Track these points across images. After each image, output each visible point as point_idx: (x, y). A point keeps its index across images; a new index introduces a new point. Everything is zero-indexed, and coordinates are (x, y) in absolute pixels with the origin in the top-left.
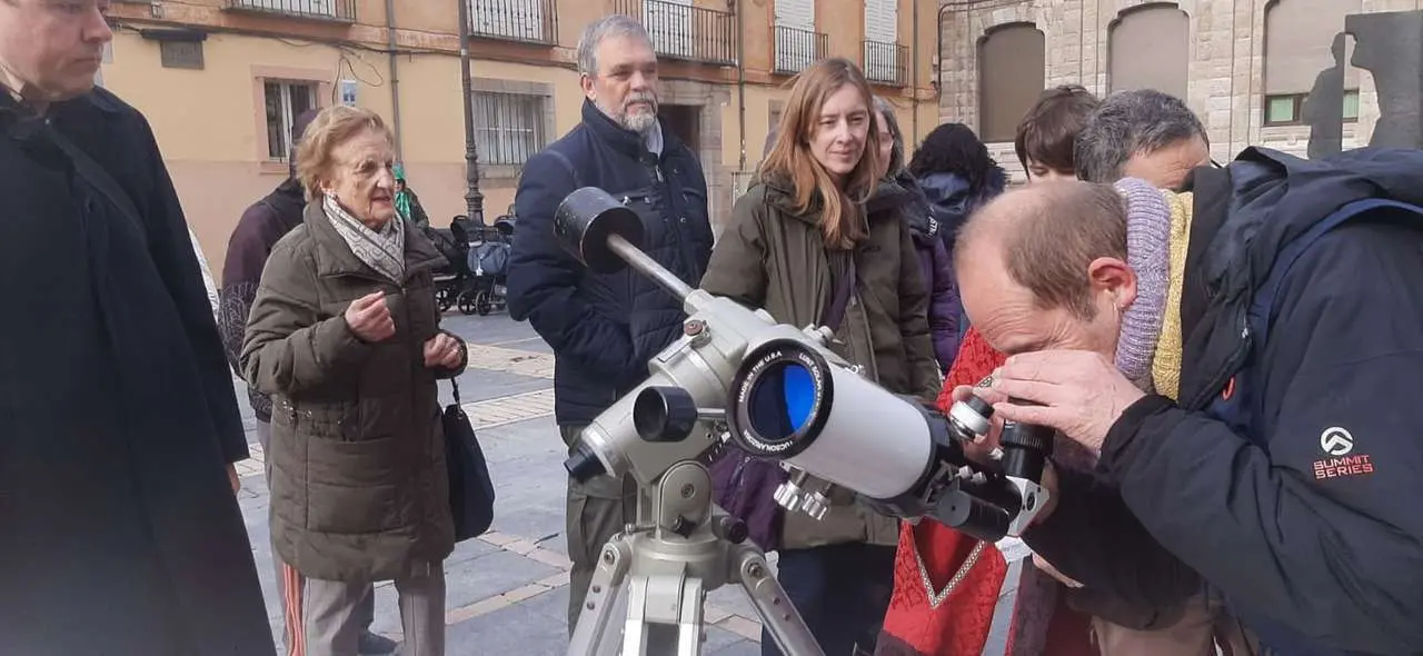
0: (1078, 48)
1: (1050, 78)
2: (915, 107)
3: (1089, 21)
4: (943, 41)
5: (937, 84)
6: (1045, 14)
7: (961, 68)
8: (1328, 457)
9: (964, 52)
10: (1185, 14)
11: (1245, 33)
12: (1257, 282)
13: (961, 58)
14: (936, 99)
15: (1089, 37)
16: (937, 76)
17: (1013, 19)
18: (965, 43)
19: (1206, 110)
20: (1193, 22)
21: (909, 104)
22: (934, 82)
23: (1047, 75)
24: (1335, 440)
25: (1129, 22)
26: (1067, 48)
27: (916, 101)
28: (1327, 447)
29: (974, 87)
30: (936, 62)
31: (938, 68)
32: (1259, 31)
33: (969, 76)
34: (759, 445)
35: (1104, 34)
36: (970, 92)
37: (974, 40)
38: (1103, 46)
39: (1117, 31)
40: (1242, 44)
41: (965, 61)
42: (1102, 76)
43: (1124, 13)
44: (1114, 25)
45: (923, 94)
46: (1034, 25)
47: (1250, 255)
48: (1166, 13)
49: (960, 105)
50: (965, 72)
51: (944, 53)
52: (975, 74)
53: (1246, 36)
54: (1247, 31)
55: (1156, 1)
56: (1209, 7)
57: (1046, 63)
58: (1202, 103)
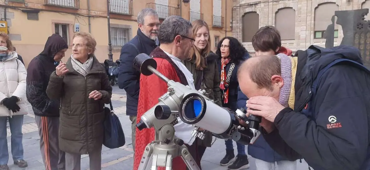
0: (267, 18)
2: (226, 33)
3: (270, 12)
4: (233, 16)
5: (232, 27)
6: (259, 9)
7: (238, 23)
8: (330, 123)
9: (238, 19)
10: (295, 10)
12: (313, 80)
14: (231, 31)
15: (270, 15)
16: (231, 25)
17: (251, 10)
18: (239, 16)
19: (300, 35)
20: (296, 12)
21: (224, 32)
22: (231, 27)
23: (259, 25)
24: (332, 119)
25: (280, 11)
26: (265, 18)
27: (226, 31)
28: (330, 121)
29: (241, 28)
30: (231, 21)
31: (232, 23)
32: (313, 15)
33: (240, 25)
34: (187, 120)
35: (274, 15)
36: (240, 29)
37: (241, 16)
38: (274, 18)
39: (278, 14)
40: (309, 18)
41: (239, 21)
43: (279, 10)
44: (277, 13)
45: (228, 30)
46: (256, 12)
47: (311, 72)
48: (290, 10)
49: (237, 32)
50: (238, 24)
51: (233, 19)
52: (241, 24)
53: (310, 16)
54: (310, 15)
55: (287, 7)
56: (301, 9)
57: (259, 22)
58: (298, 33)
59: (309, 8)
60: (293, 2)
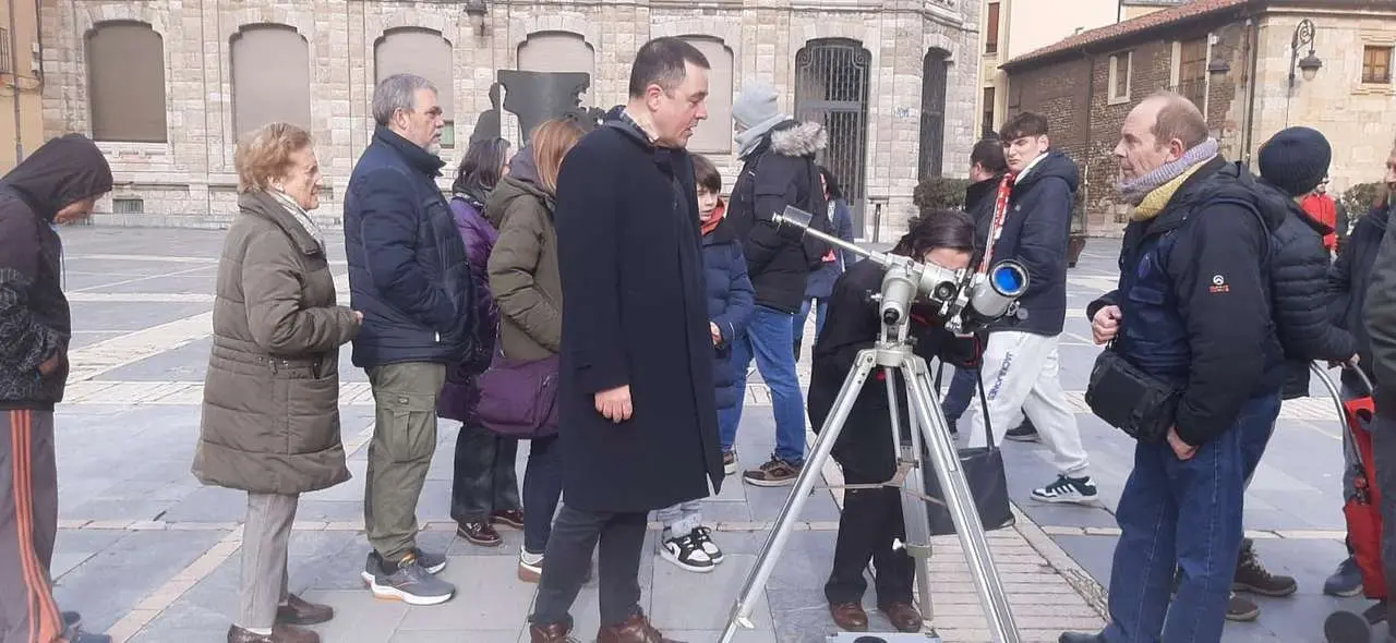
0: (199, 55)
1: (171, 81)
2: (16, 97)
3: (210, 32)
4: (44, 28)
5: (39, 74)
6: (162, 16)
7: (67, 61)
9: (70, 44)
10: (304, 38)
11: (359, 63)
13: (67, 49)
14: (39, 89)
15: (211, 45)
16: (38, 65)
17: (124, 15)
18: (70, 33)
19: (329, 127)
20: (312, 47)
21: (10, 93)
22: (35, 71)
23: (167, 76)
24: (1218, 280)
25: (246, 35)
26: (188, 54)
27: (17, 90)
28: (1215, 281)
29: (83, 80)
30: (36, 49)
31: (39, 57)
32: (370, 63)
33: (78, 68)
35: (226, 45)
36: (79, 86)
37: (81, 34)
38: (226, 56)
40: (357, 73)
41: (72, 54)
42: (226, 86)
43: (244, 28)
44: (234, 39)
45: (23, 83)
46: (150, 26)
48: (286, 33)
49: (68, 99)
50: (72, 64)
51: (44, 41)
52: (83, 68)
53: (360, 66)
54: (359, 61)
55: (276, 21)
56: (326, 35)
57: (166, 65)
58: (324, 122)
59: (356, 40)
60: (297, 10)
